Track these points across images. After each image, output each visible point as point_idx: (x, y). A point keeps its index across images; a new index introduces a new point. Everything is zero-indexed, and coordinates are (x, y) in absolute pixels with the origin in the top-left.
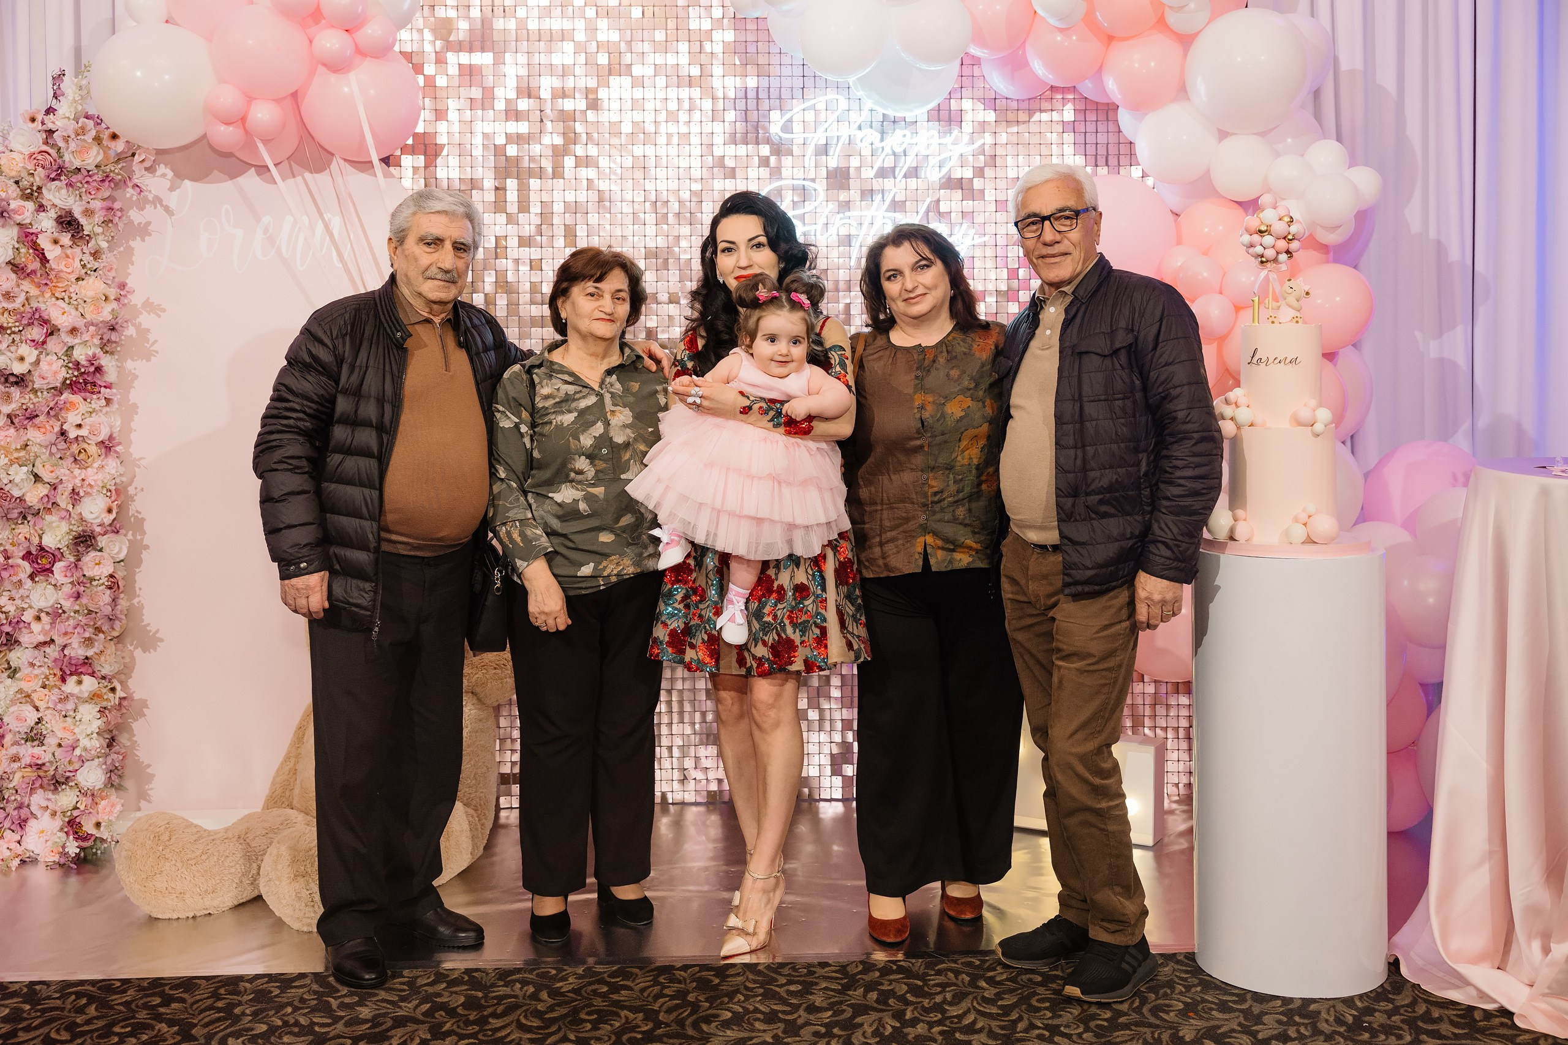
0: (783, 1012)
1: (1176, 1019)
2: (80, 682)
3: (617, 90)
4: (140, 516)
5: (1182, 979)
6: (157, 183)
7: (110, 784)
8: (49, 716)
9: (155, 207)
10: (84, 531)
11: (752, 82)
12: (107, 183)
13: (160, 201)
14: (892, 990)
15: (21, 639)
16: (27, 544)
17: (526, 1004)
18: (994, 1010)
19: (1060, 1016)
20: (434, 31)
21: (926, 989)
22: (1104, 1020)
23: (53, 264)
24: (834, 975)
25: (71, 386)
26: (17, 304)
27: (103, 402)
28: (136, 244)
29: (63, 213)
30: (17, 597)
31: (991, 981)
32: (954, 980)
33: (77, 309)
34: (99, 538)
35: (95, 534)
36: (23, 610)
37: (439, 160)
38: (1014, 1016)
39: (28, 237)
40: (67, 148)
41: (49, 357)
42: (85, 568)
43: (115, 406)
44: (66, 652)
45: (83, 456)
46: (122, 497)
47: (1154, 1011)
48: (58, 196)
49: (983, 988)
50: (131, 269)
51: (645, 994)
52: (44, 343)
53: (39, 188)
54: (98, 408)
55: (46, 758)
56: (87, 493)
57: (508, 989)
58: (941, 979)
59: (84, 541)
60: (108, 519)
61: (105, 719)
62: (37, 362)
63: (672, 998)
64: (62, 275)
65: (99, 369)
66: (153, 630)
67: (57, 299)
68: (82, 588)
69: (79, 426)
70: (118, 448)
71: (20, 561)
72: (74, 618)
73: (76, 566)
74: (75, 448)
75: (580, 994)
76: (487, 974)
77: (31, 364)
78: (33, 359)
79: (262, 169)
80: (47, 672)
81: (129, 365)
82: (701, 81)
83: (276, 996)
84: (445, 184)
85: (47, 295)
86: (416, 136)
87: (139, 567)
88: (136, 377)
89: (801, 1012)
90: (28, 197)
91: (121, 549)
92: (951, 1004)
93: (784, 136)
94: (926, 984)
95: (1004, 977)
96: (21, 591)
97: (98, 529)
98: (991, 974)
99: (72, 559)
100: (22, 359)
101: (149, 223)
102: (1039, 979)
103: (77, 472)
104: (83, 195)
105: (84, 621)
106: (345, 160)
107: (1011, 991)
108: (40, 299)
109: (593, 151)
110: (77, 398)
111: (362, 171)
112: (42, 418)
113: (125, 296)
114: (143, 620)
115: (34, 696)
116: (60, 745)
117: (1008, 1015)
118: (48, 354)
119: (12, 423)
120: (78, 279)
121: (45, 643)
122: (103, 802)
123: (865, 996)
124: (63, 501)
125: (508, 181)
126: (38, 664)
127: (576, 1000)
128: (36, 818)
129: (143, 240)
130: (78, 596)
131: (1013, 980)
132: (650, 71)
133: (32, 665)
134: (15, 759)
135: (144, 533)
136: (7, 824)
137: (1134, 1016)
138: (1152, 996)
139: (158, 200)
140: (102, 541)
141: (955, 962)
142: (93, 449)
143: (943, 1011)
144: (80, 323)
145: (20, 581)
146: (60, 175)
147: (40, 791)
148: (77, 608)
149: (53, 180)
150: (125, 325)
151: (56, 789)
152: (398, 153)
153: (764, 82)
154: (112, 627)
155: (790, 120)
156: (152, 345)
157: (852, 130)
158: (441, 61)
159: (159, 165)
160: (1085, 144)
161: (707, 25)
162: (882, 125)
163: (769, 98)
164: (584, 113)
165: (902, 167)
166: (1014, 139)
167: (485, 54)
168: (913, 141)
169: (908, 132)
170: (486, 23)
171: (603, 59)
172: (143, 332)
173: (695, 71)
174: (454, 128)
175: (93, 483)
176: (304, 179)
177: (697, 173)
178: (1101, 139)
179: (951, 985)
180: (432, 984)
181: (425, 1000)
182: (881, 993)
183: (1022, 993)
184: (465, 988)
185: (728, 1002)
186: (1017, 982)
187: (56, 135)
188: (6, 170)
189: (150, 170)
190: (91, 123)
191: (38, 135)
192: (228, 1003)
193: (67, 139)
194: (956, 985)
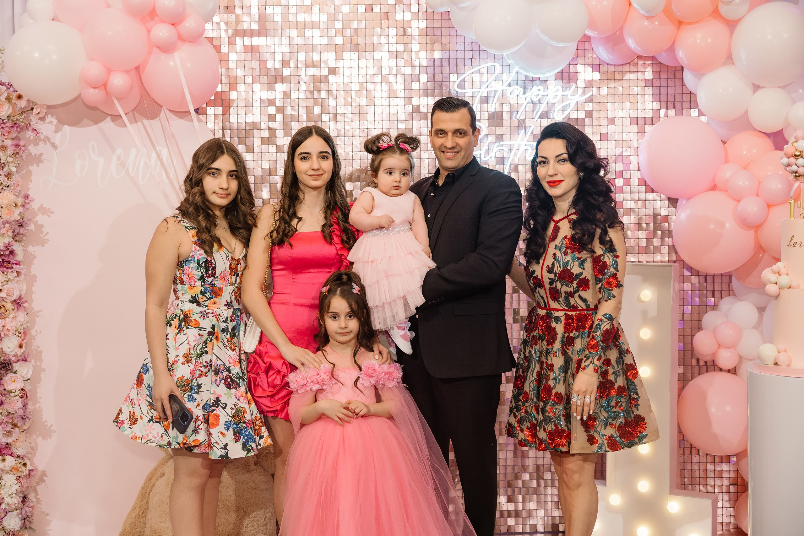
2: (4, 460)
3: (348, 62)
4: (39, 350)
6: (47, 128)
9: (46, 144)
10: (4, 360)
11: (437, 55)
12: (15, 128)
20: (226, 23)
27: (15, 274)
28: (33, 168)
34: (14, 365)
35: (12, 362)
37: (232, 110)
42: (5, 384)
43: (22, 277)
45: (3, 310)
46: (28, 337)
50: (31, 185)
54: (12, 278)
56: (6, 335)
59: (4, 366)
60: (20, 352)
61: (20, 484)
65: (12, 252)
66: (49, 425)
68: (4, 398)
79: (117, 118)
81: (31, 249)
82: (403, 55)
84: (235, 126)
86: (216, 94)
87: (39, 383)
88: (35, 257)
91: (28, 371)
93: (459, 90)
97: (13, 359)
101: (41, 154)
105: (5, 419)
106: (170, 110)
111: (181, 118)
113: (28, 203)
114: (42, 418)
125: (277, 123)
130: (2, 403)
135: (42, 361)
139: (47, 139)
140: (16, 367)
142: (9, 306)
148: (1, 411)
150: (28, 222)
152: (205, 105)
153: (446, 55)
154: (24, 424)
155: (464, 80)
156: (45, 236)
157: (504, 87)
158: (232, 43)
159: (49, 116)
160: (660, 94)
161: (408, 16)
162: (525, 83)
163: (449, 66)
164: (327, 77)
165: (538, 111)
166: (612, 91)
167: (261, 38)
168: (545, 94)
169: (541, 88)
170: (263, 19)
171: (339, 41)
172: (39, 227)
173: (400, 48)
174: (241, 87)
175: (10, 328)
176: (143, 124)
177: (402, 117)
178: (671, 90)
189: (42, 119)
190: (4, 88)
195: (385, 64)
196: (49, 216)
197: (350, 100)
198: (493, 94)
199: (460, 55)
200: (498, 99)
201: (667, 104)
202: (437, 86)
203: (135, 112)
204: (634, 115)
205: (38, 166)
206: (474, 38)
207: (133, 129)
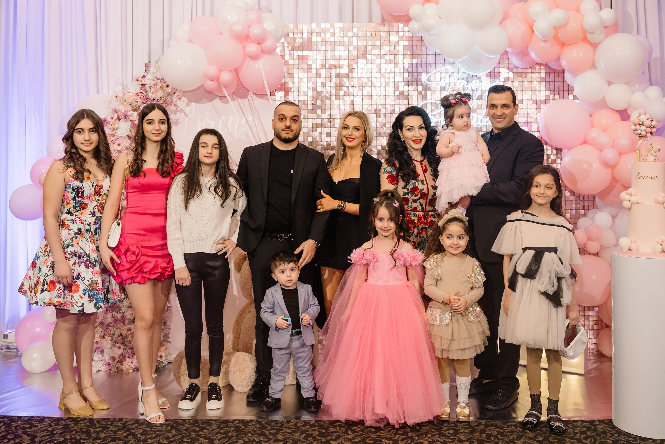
0: (449, 442)
3: (360, 65)
5: (608, 430)
6: (182, 104)
7: (165, 340)
9: (181, 113)
11: (414, 61)
14: (491, 433)
17: (343, 436)
18: (535, 443)
20: (288, 43)
21: (505, 433)
32: (516, 430)
37: (291, 93)
40: (150, 91)
49: (527, 433)
51: (391, 433)
53: (139, 106)
57: (335, 429)
58: (510, 429)
63: (402, 435)
75: (364, 432)
76: (325, 423)
79: (223, 98)
82: (394, 61)
83: (243, 429)
86: (281, 84)
89: (456, 442)
90: (135, 110)
92: (517, 440)
93: (428, 82)
94: (504, 430)
101: (179, 120)
106: (254, 93)
107: (540, 435)
109: (351, 89)
111: (261, 99)
123: (480, 436)
125: (318, 101)
127: (363, 435)
132: (373, 57)
134: (129, 330)
136: (127, 355)
138: (598, 438)
139: (182, 110)
143: (514, 443)
152: (275, 91)
153: (420, 61)
155: (431, 76)
157: (455, 80)
159: (183, 97)
160: (550, 86)
161: (397, 39)
162: (467, 78)
163: (422, 68)
164: (348, 74)
165: (476, 95)
166: (521, 84)
167: (308, 51)
168: (480, 85)
169: (478, 81)
170: (309, 39)
171: (355, 53)
173: (392, 57)
174: (296, 80)
177: (393, 98)
178: (557, 84)
179: (515, 432)
180: (303, 426)
181: (303, 432)
182: (487, 435)
183: (544, 436)
184: (317, 428)
185: (425, 437)
186: (542, 431)
187: (146, 86)
188: (127, 100)
189: (180, 99)
190: (159, 81)
191: (139, 86)
192: (225, 431)
193: (150, 88)
194: (516, 432)
195: (383, 66)
197: (361, 87)
198: (448, 85)
199: (429, 62)
200: (452, 88)
201: (554, 92)
202: (414, 80)
204: (534, 98)
205: (176, 126)
206: (438, 51)
207: (233, 105)
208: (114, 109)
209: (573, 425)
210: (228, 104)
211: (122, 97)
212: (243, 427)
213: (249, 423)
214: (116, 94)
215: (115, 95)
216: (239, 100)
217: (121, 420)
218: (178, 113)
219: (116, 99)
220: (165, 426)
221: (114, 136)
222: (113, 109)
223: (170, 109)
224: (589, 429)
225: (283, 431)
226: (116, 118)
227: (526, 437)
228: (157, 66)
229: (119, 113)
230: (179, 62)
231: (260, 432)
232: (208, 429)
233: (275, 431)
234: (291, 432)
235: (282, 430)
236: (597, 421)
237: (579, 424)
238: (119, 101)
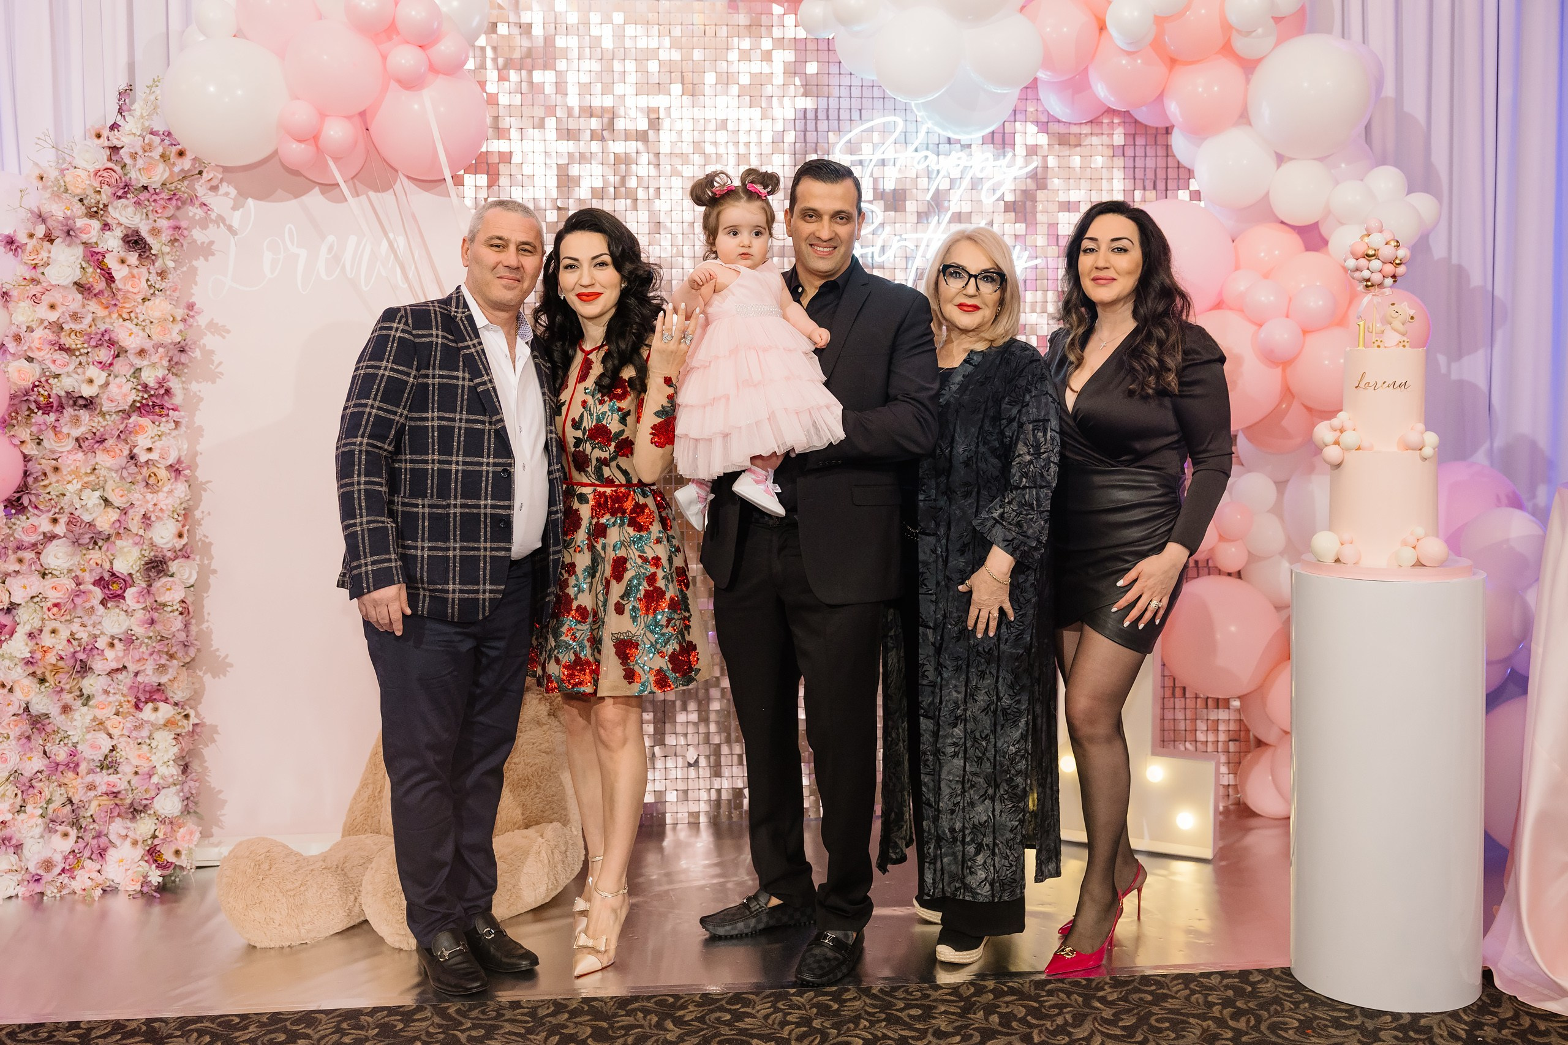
0: (912, 1038)
1: (1297, 1038)
2: (156, 709)
4: (207, 540)
5: (1285, 994)
6: (220, 202)
7: (186, 811)
8: (124, 744)
9: (219, 227)
10: (156, 556)
11: (810, 103)
12: (174, 202)
13: (223, 220)
14: (1011, 1012)
15: (94, 666)
16: (99, 570)
17: (653, 1035)
18: (1119, 1032)
19: (1184, 1037)
21: (1044, 1010)
22: (1227, 1039)
23: (119, 283)
24: (948, 997)
25: (140, 408)
26: (83, 326)
27: (173, 425)
28: (199, 263)
29: (130, 232)
30: (89, 622)
31: (1102, 1000)
32: (1068, 1001)
33: (144, 330)
34: (170, 563)
35: (166, 559)
36: (95, 637)
37: (502, 180)
38: (1139, 1037)
39: (95, 258)
40: (134, 166)
41: (118, 380)
42: (157, 594)
43: (183, 429)
44: (140, 679)
45: (152, 481)
46: (191, 521)
47: (1274, 1028)
48: (125, 215)
49: (1097, 1009)
50: (195, 290)
51: (770, 1021)
52: (111, 364)
53: (105, 206)
54: (167, 431)
55: (122, 786)
56: (158, 518)
57: (631, 1019)
58: (1053, 1000)
59: (156, 566)
60: (179, 544)
62: (107, 384)
63: (798, 1025)
64: (129, 295)
65: (167, 391)
66: (223, 656)
67: (124, 320)
68: (156, 615)
69: (150, 450)
70: (187, 472)
71: (91, 587)
72: (147, 645)
73: (148, 592)
74: (145, 472)
75: (705, 1023)
76: (606, 1003)
77: (101, 387)
78: (102, 381)
79: (329, 188)
80: (122, 699)
81: (194, 387)
83: (400, 1031)
85: (115, 316)
86: (479, 156)
87: (207, 591)
88: (202, 399)
89: (930, 1037)
90: (92, 215)
91: (191, 574)
92: (1075, 1027)
94: (1041, 1003)
95: (1115, 996)
96: (94, 618)
97: (169, 554)
98: (1101, 994)
99: (144, 585)
100: (91, 381)
101: (212, 243)
102: (1149, 998)
103: (149, 496)
104: (150, 213)
105: (158, 648)
106: (409, 177)
107: (1129, 1011)
108: (108, 320)
110: (145, 421)
111: (427, 191)
112: (110, 442)
113: (192, 317)
114: (212, 646)
115: (108, 724)
116: (136, 773)
117: (1133, 1037)
118: (116, 377)
119: (80, 446)
120: (144, 300)
121: (118, 670)
122: (182, 830)
123: (987, 1020)
124: (135, 525)
125: (571, 201)
126: (112, 691)
127: (702, 1030)
128: (115, 846)
129: (207, 260)
130: (152, 622)
131: (1125, 999)
133: (107, 692)
134: (91, 787)
135: (211, 557)
136: (87, 853)
137: (1255, 1035)
138: (1265, 1014)
139: (221, 219)
140: (173, 567)
141: (1062, 981)
142: (163, 473)
143: (1069, 1034)
144: (148, 345)
145: (92, 607)
146: (126, 193)
147: (118, 820)
148: (151, 634)
149: (120, 197)
150: (192, 346)
151: (134, 817)
152: (463, 172)
153: (823, 103)
154: (187, 653)
155: (849, 142)
156: (216, 367)
157: (909, 153)
158: (502, 78)
159: (225, 183)
160: (1135, 168)
161: (767, 44)
162: (938, 147)
163: (828, 119)
164: (645, 133)
166: (1066, 163)
167: (546, 72)
168: (968, 164)
169: (963, 155)
170: (549, 41)
172: (209, 354)
175: (164, 508)
176: (368, 198)
179: (1067, 1006)
180: (553, 1014)
181: (551, 1033)
182: (1002, 1016)
183: (1138, 1014)
184: (589, 1018)
185: (854, 1029)
186: (1129, 1002)
187: (122, 151)
188: (71, 188)
189: (214, 188)
190: (157, 140)
191: (102, 151)
192: (355, 1039)
193: (134, 156)
194: (1071, 1006)
196: (224, 337)
198: (891, 163)
199: (845, 104)
200: (900, 171)
201: (1144, 181)
203: (357, 183)
206: (875, 78)
207: (356, 206)
208: (36, 210)
209: (1203, 986)
210: (345, 204)
211: (56, 179)
212: (400, 1026)
213: (414, 1014)
214: (41, 172)
215: (37, 172)
216: (371, 194)
217: (73, 1025)
218: (211, 225)
219: (40, 184)
220: (195, 1035)
221: (39, 282)
222: (32, 212)
223: (191, 214)
224: (1239, 992)
225: (502, 1031)
226: (41, 236)
227: (1095, 1019)
228: (152, 98)
229: (51, 223)
230: (212, 89)
231: (442, 1036)
232: (307, 1037)
233: (483, 1032)
234: (523, 1031)
235: (501, 1027)
236: (1256, 974)
237: (1215, 980)
238: (49, 190)
